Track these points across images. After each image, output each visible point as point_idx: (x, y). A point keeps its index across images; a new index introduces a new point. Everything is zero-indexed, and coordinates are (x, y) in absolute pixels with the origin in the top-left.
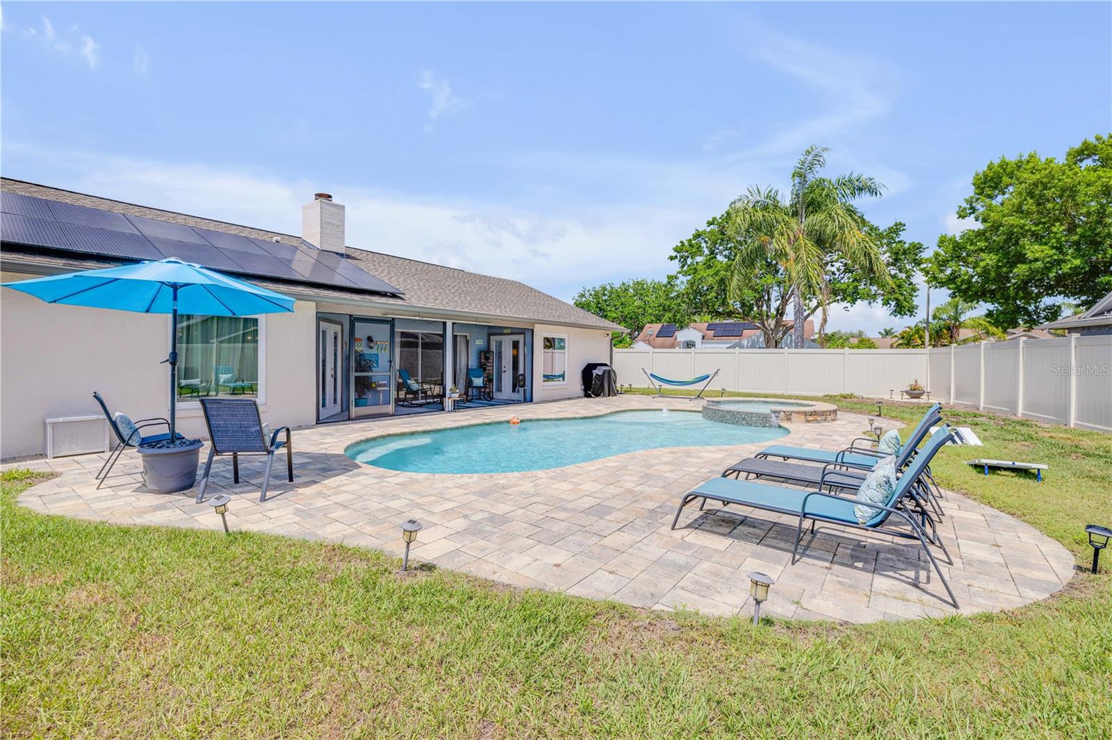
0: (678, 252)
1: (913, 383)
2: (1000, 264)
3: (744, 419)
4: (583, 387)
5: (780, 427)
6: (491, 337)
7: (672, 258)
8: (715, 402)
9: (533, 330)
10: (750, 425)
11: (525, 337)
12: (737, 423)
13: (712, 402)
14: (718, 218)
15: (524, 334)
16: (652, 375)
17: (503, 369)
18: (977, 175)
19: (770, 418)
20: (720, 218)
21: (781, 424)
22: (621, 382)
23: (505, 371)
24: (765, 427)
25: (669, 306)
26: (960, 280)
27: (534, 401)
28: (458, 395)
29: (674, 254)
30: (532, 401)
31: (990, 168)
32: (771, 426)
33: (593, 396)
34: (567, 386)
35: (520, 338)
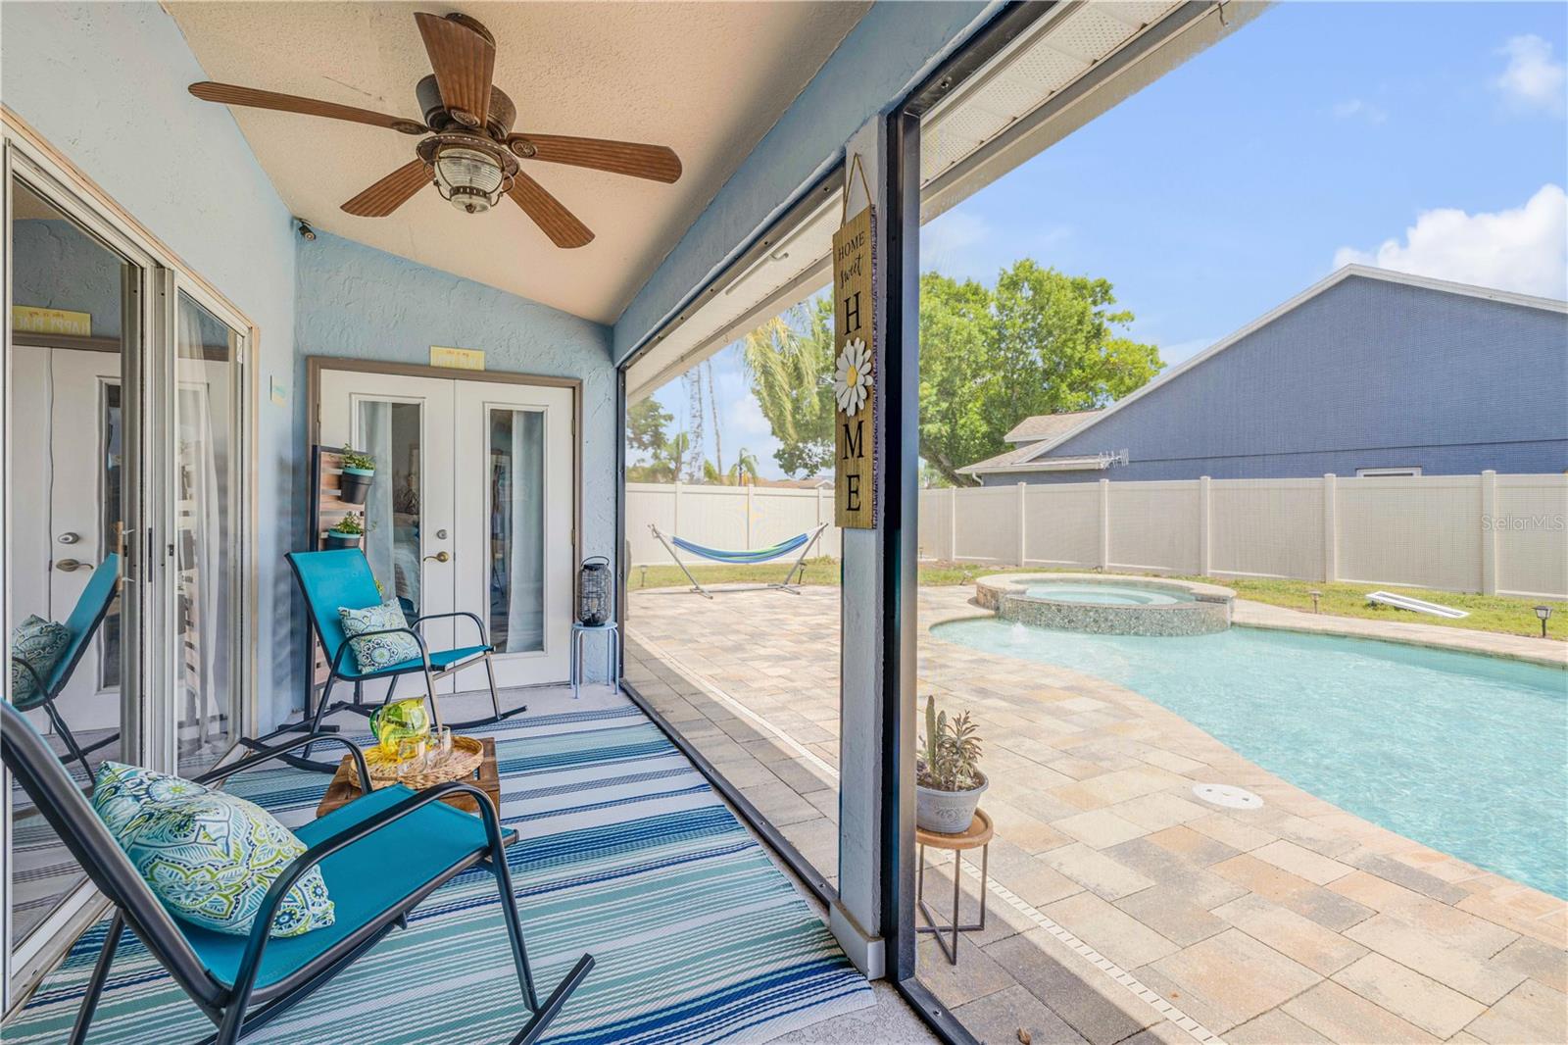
5: (1233, 625)
16: (677, 542)
19: (1223, 614)
23: (441, 557)
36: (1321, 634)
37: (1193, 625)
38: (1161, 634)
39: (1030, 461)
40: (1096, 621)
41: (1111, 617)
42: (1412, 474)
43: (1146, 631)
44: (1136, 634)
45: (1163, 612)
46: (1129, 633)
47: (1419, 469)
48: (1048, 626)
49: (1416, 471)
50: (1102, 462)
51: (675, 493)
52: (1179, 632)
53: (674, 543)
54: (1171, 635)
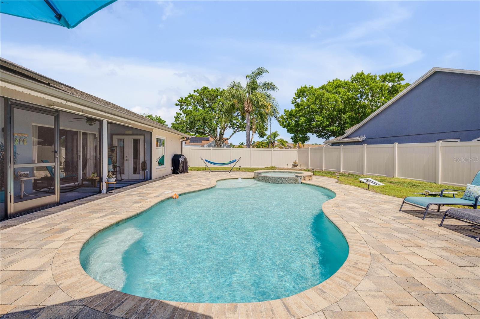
0: (180, 102)
1: (295, 161)
2: (306, 121)
3: (287, 181)
4: (172, 168)
5: (302, 183)
6: (114, 137)
7: (176, 105)
8: (258, 173)
9: (151, 133)
10: (290, 184)
11: (144, 137)
12: (283, 183)
13: (257, 173)
14: (199, 90)
15: (144, 135)
16: (206, 160)
17: (125, 158)
18: (298, 89)
19: (298, 179)
20: (200, 90)
21: (302, 182)
22: (191, 164)
23: (127, 160)
24: (296, 184)
25: (178, 128)
26: (291, 125)
27: (153, 178)
28: (115, 179)
29: (178, 103)
30: (151, 179)
31: (301, 87)
32: (298, 183)
33: (179, 173)
34: (165, 169)
35: (141, 138)
36: (314, 186)
37: (283, 181)
39: (342, 139)
40: (263, 179)
42: (457, 141)
44: (270, 183)
49: (459, 140)
50: (360, 139)
52: (279, 183)
54: (277, 183)
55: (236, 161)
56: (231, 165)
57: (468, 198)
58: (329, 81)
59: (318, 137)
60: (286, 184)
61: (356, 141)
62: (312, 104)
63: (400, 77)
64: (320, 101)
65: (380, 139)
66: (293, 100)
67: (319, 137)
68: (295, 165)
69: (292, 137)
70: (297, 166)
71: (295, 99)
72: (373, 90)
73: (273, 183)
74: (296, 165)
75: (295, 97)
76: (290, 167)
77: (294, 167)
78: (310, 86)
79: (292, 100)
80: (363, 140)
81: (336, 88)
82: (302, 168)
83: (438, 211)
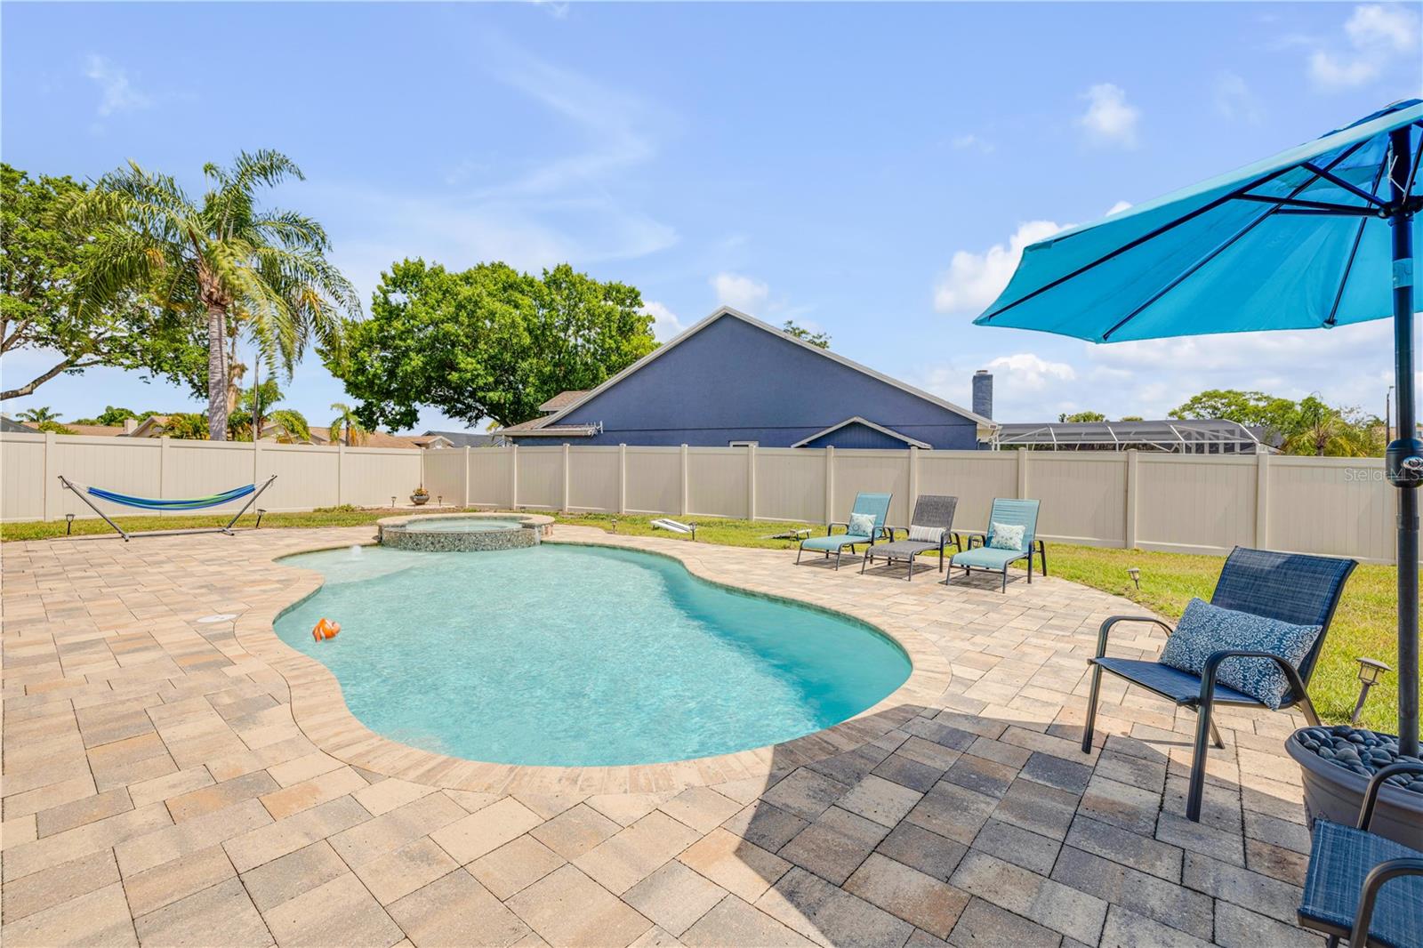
1: (415, 487)
3: (509, 540)
5: (542, 542)
10: (516, 547)
16: (92, 491)
19: (534, 535)
21: (543, 539)
24: (531, 546)
32: (535, 544)
38: (476, 550)
39: (544, 427)
40: (432, 543)
41: (442, 540)
42: (747, 446)
43: (466, 548)
44: (459, 550)
45: (478, 536)
46: (454, 550)
47: (757, 443)
48: (405, 549)
50: (590, 430)
51: (161, 446)
52: (489, 547)
53: (90, 493)
54: (482, 550)
55: (254, 490)
56: (232, 509)
57: (856, 533)
58: (480, 263)
59: (447, 415)
60: (508, 548)
61: (583, 434)
62: (448, 319)
63: (636, 297)
64: (471, 315)
65: (632, 433)
66: (378, 293)
67: (451, 417)
68: (420, 498)
69: (358, 408)
70: (427, 500)
71: (385, 293)
72: (593, 315)
73: (471, 550)
74: (424, 497)
75: (383, 284)
76: (405, 504)
77: (418, 504)
78: (434, 263)
79: (374, 293)
80: (596, 433)
81: (505, 289)
82: (445, 505)
83: (827, 557)
